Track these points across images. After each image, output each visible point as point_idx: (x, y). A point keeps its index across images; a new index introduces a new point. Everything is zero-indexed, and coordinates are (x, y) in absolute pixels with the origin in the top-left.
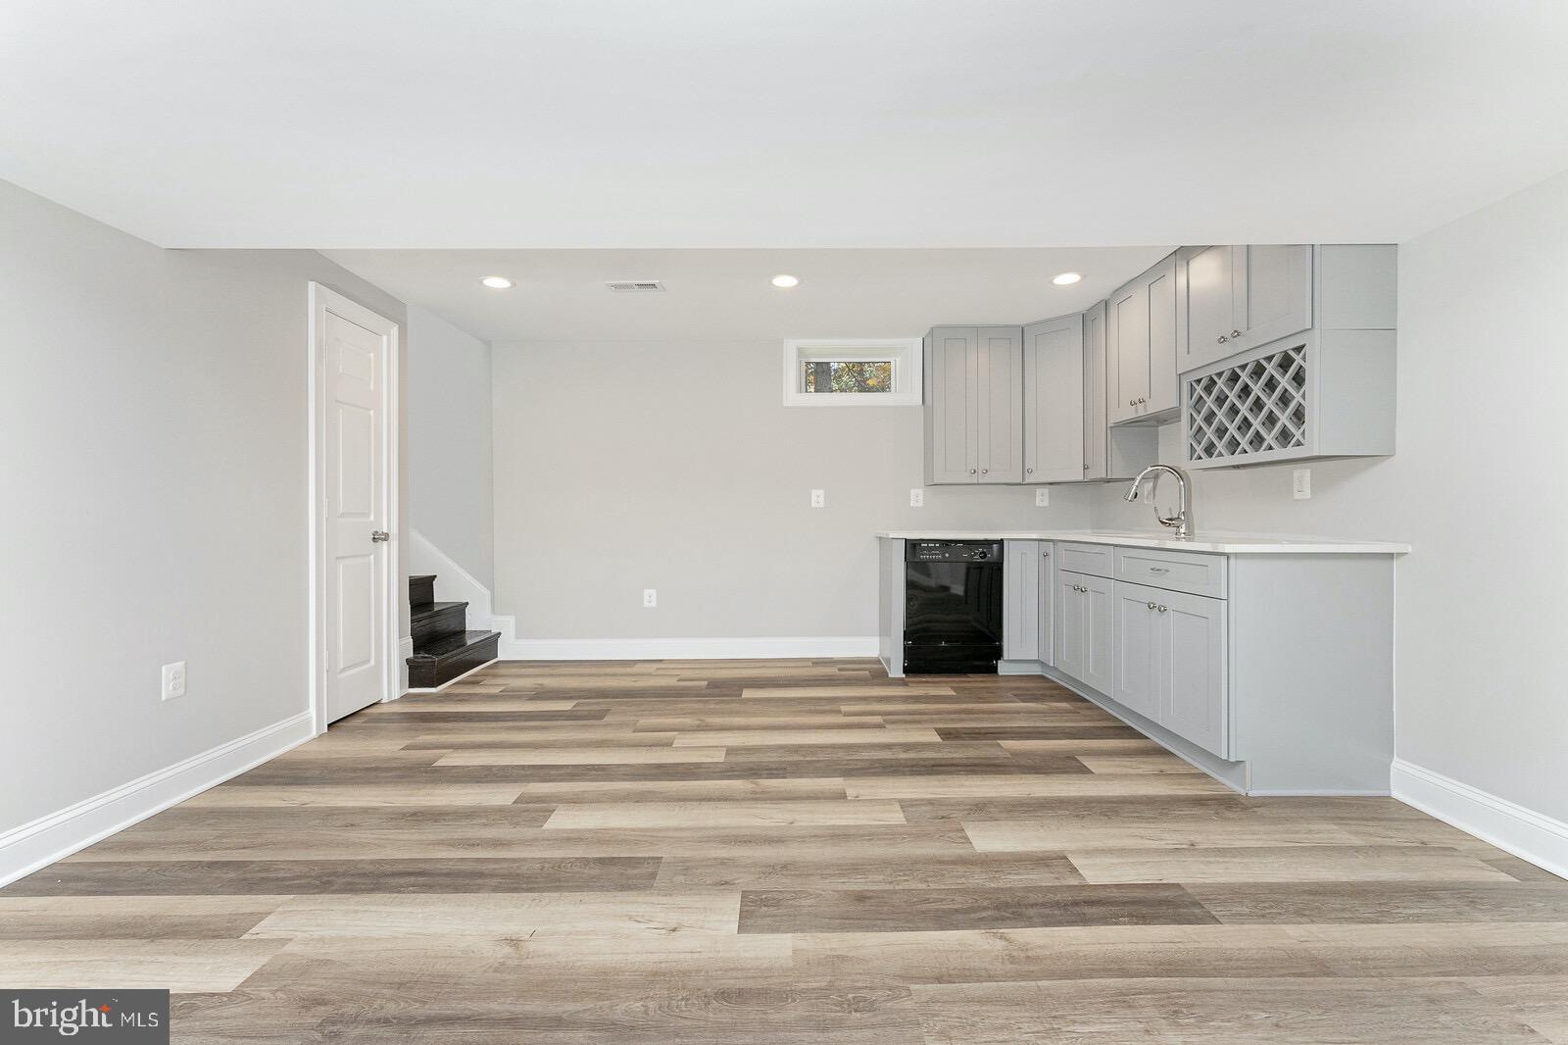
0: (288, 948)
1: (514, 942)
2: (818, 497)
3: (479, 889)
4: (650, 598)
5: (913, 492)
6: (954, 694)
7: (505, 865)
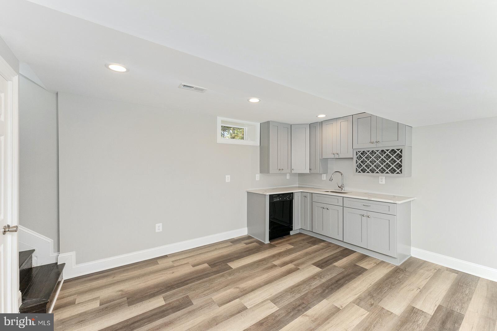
2: (228, 178)
4: (159, 227)
5: (257, 175)
6: (293, 247)
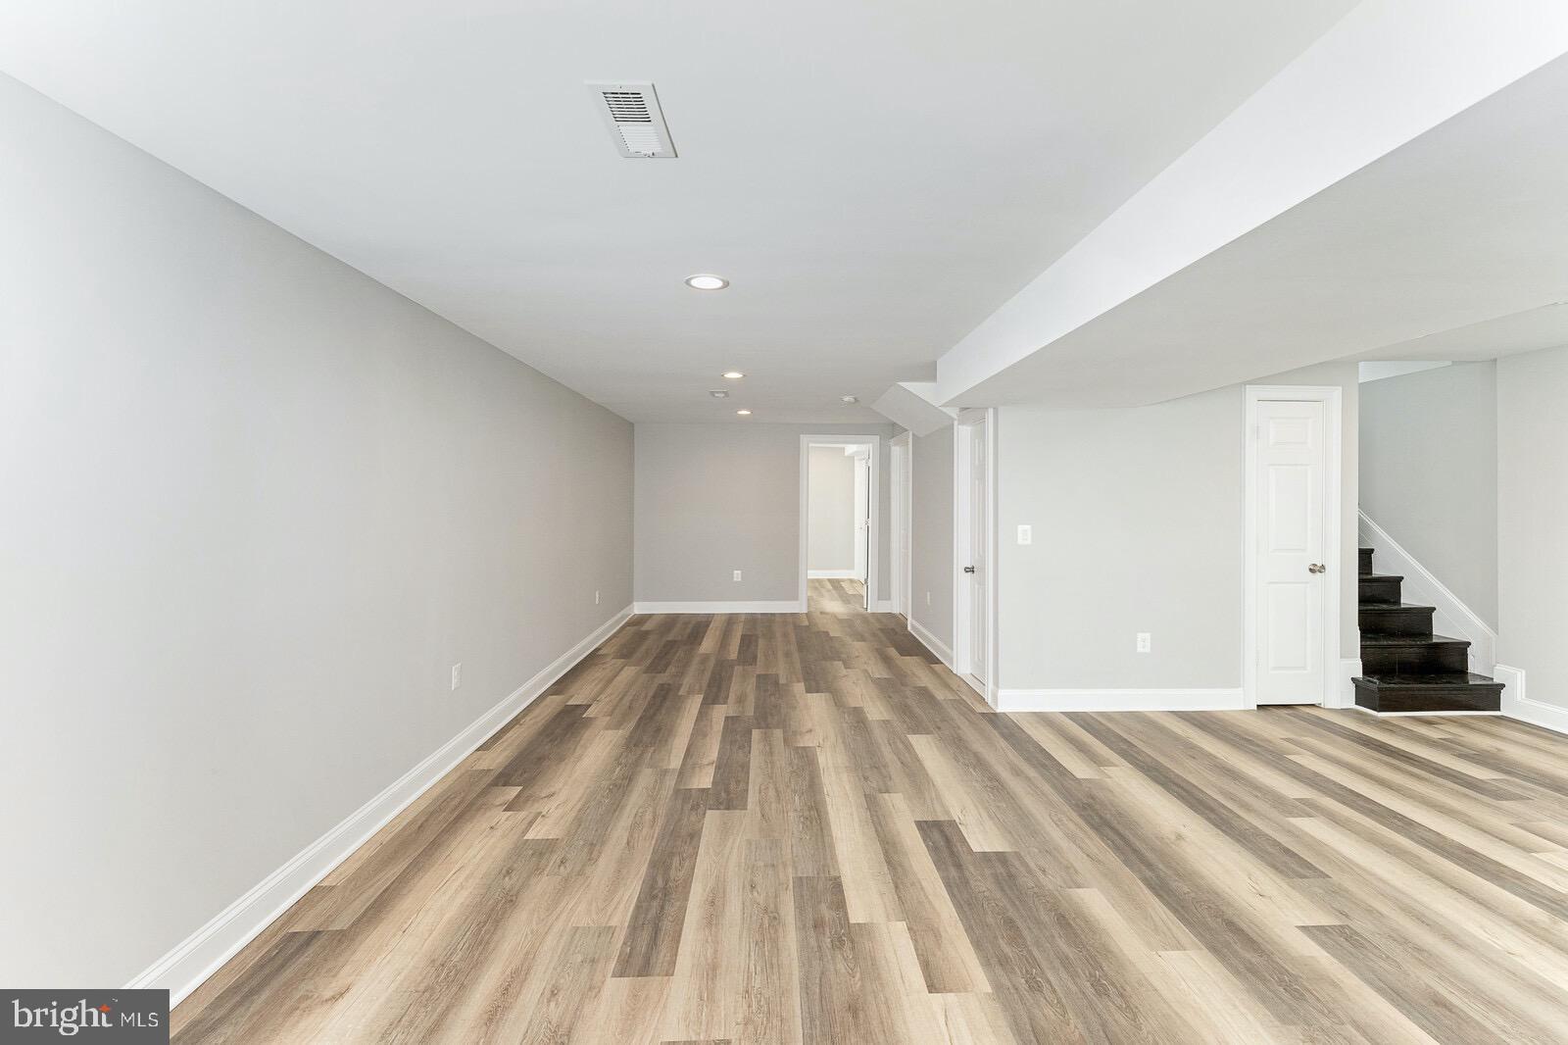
0: (1108, 780)
1: (1179, 837)
3: (1201, 814)
7: (1231, 815)
